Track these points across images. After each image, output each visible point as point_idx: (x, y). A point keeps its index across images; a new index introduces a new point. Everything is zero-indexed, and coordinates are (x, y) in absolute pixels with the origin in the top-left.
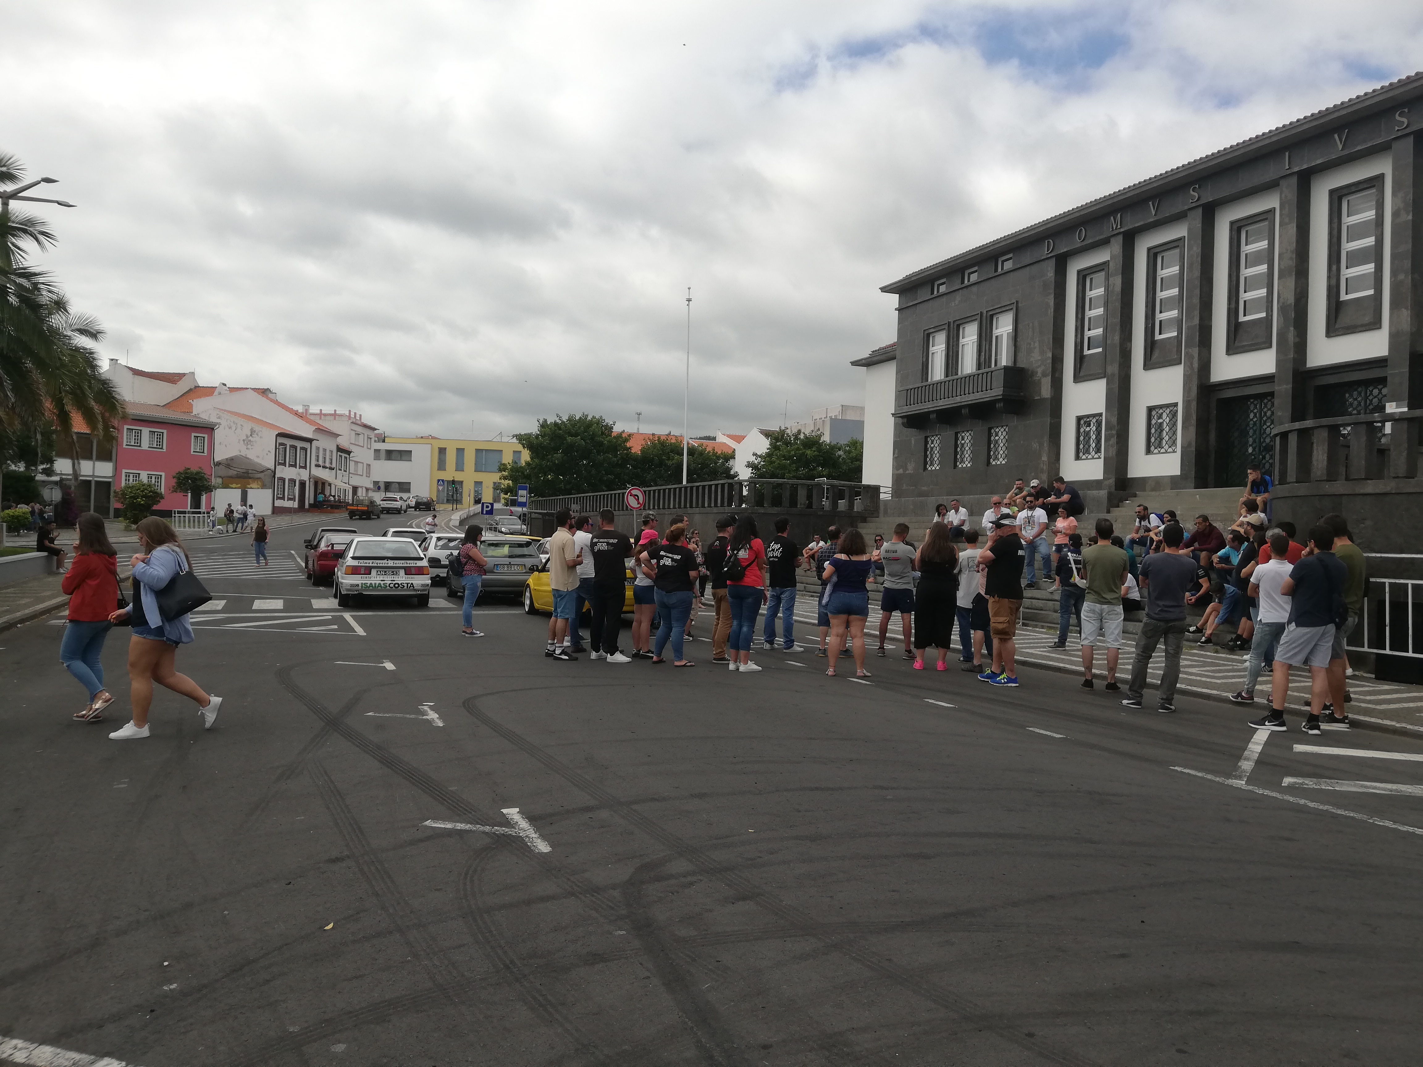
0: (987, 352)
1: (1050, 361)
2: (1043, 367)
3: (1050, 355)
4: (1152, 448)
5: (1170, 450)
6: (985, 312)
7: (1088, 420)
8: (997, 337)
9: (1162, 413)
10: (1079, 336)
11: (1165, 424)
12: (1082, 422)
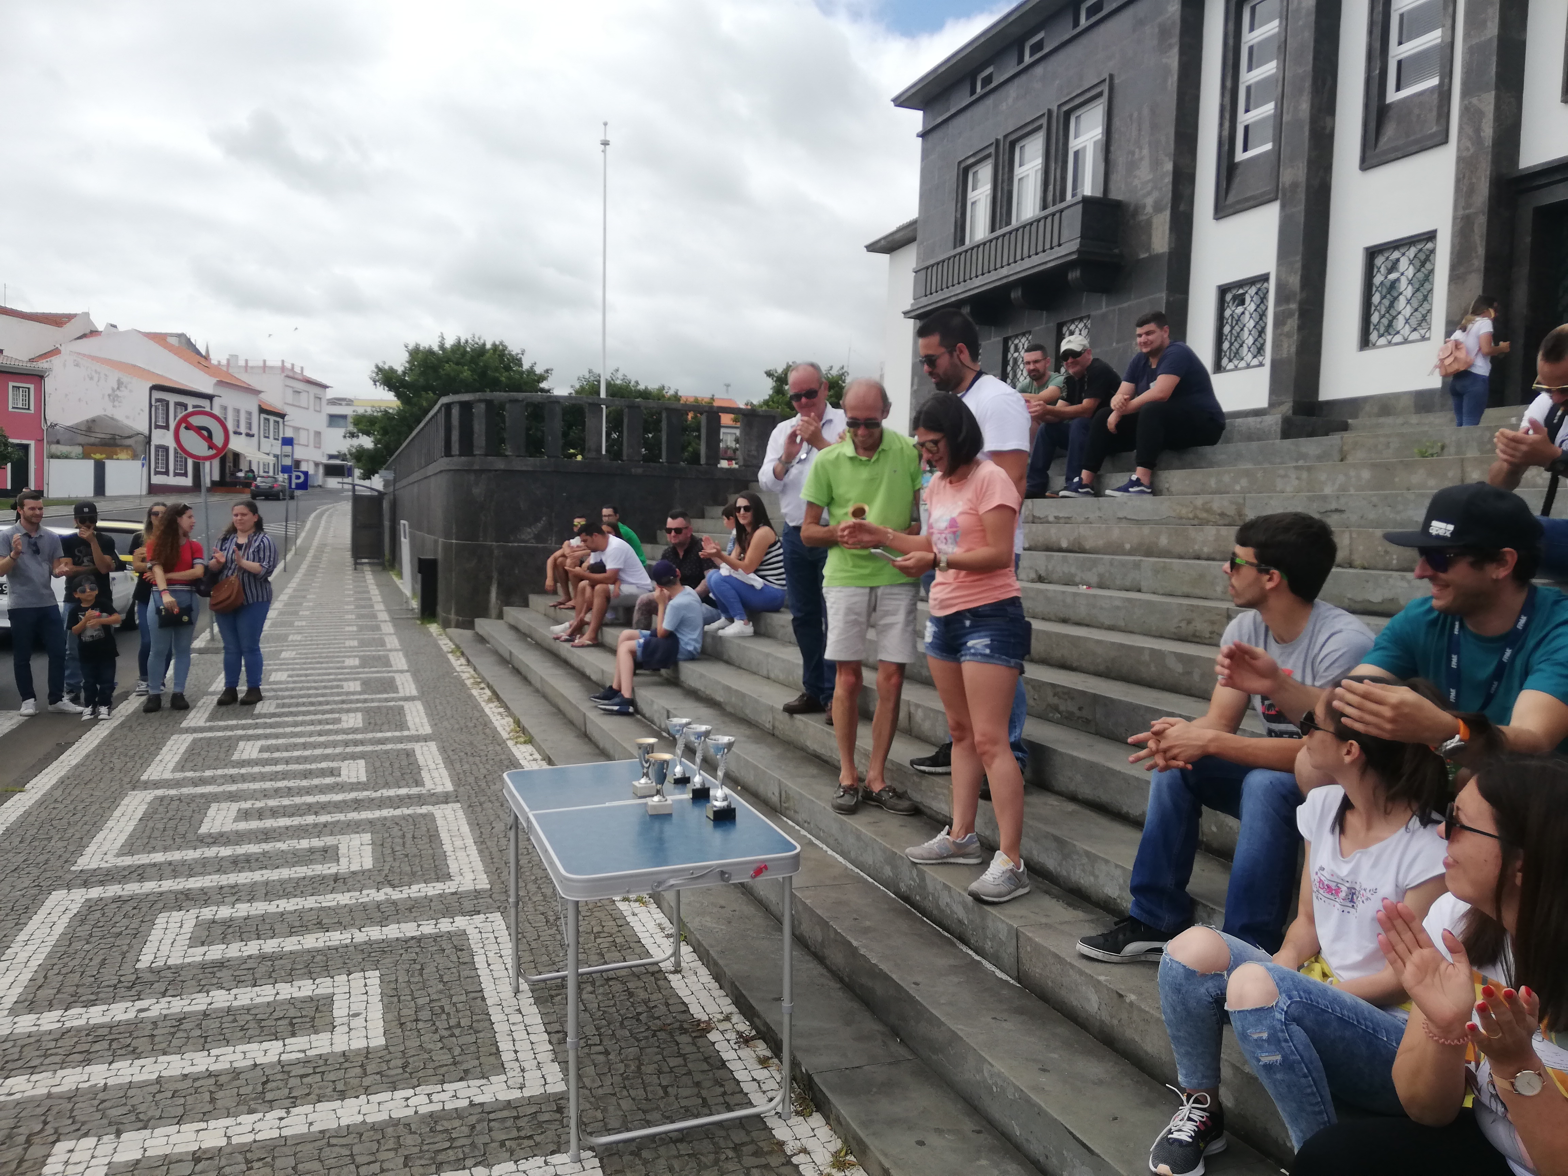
0: (1058, 183)
1: (1169, 179)
2: (1156, 194)
3: (1169, 166)
4: (1374, 336)
5: (1415, 336)
6: (1055, 109)
7: (1241, 291)
8: (1076, 153)
9: (1398, 260)
10: (1227, 124)
11: (1404, 282)
12: (1229, 297)
